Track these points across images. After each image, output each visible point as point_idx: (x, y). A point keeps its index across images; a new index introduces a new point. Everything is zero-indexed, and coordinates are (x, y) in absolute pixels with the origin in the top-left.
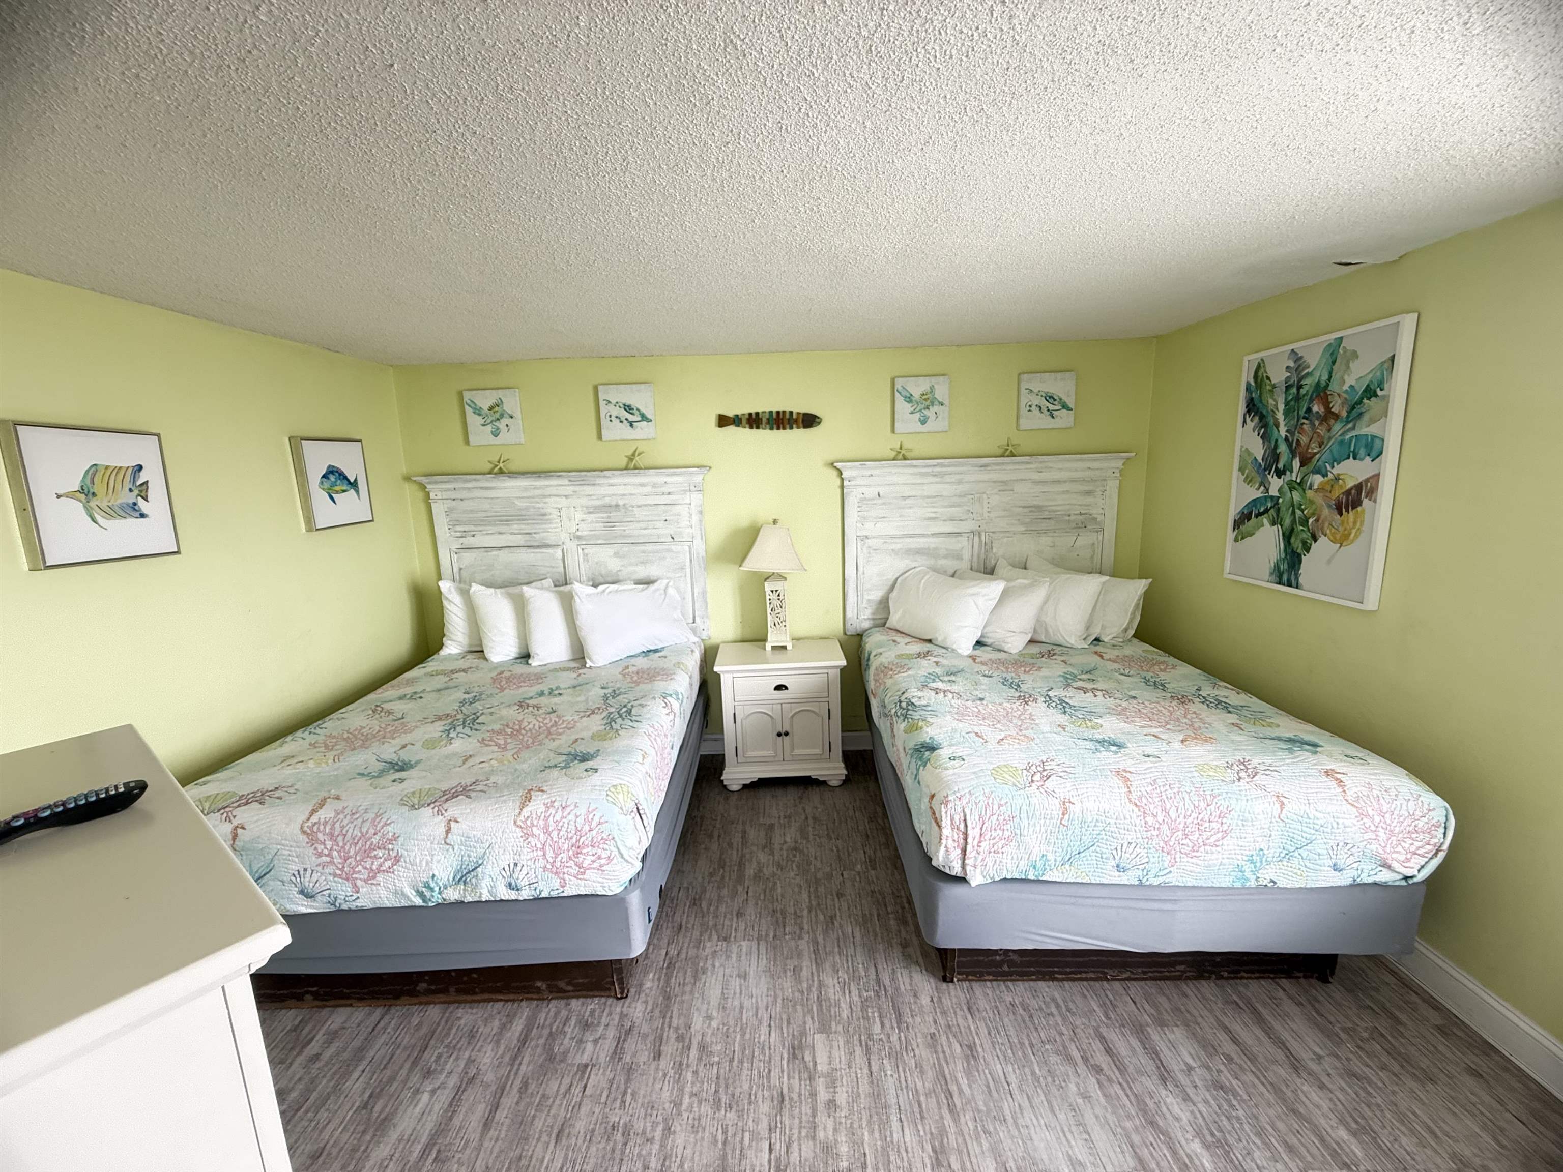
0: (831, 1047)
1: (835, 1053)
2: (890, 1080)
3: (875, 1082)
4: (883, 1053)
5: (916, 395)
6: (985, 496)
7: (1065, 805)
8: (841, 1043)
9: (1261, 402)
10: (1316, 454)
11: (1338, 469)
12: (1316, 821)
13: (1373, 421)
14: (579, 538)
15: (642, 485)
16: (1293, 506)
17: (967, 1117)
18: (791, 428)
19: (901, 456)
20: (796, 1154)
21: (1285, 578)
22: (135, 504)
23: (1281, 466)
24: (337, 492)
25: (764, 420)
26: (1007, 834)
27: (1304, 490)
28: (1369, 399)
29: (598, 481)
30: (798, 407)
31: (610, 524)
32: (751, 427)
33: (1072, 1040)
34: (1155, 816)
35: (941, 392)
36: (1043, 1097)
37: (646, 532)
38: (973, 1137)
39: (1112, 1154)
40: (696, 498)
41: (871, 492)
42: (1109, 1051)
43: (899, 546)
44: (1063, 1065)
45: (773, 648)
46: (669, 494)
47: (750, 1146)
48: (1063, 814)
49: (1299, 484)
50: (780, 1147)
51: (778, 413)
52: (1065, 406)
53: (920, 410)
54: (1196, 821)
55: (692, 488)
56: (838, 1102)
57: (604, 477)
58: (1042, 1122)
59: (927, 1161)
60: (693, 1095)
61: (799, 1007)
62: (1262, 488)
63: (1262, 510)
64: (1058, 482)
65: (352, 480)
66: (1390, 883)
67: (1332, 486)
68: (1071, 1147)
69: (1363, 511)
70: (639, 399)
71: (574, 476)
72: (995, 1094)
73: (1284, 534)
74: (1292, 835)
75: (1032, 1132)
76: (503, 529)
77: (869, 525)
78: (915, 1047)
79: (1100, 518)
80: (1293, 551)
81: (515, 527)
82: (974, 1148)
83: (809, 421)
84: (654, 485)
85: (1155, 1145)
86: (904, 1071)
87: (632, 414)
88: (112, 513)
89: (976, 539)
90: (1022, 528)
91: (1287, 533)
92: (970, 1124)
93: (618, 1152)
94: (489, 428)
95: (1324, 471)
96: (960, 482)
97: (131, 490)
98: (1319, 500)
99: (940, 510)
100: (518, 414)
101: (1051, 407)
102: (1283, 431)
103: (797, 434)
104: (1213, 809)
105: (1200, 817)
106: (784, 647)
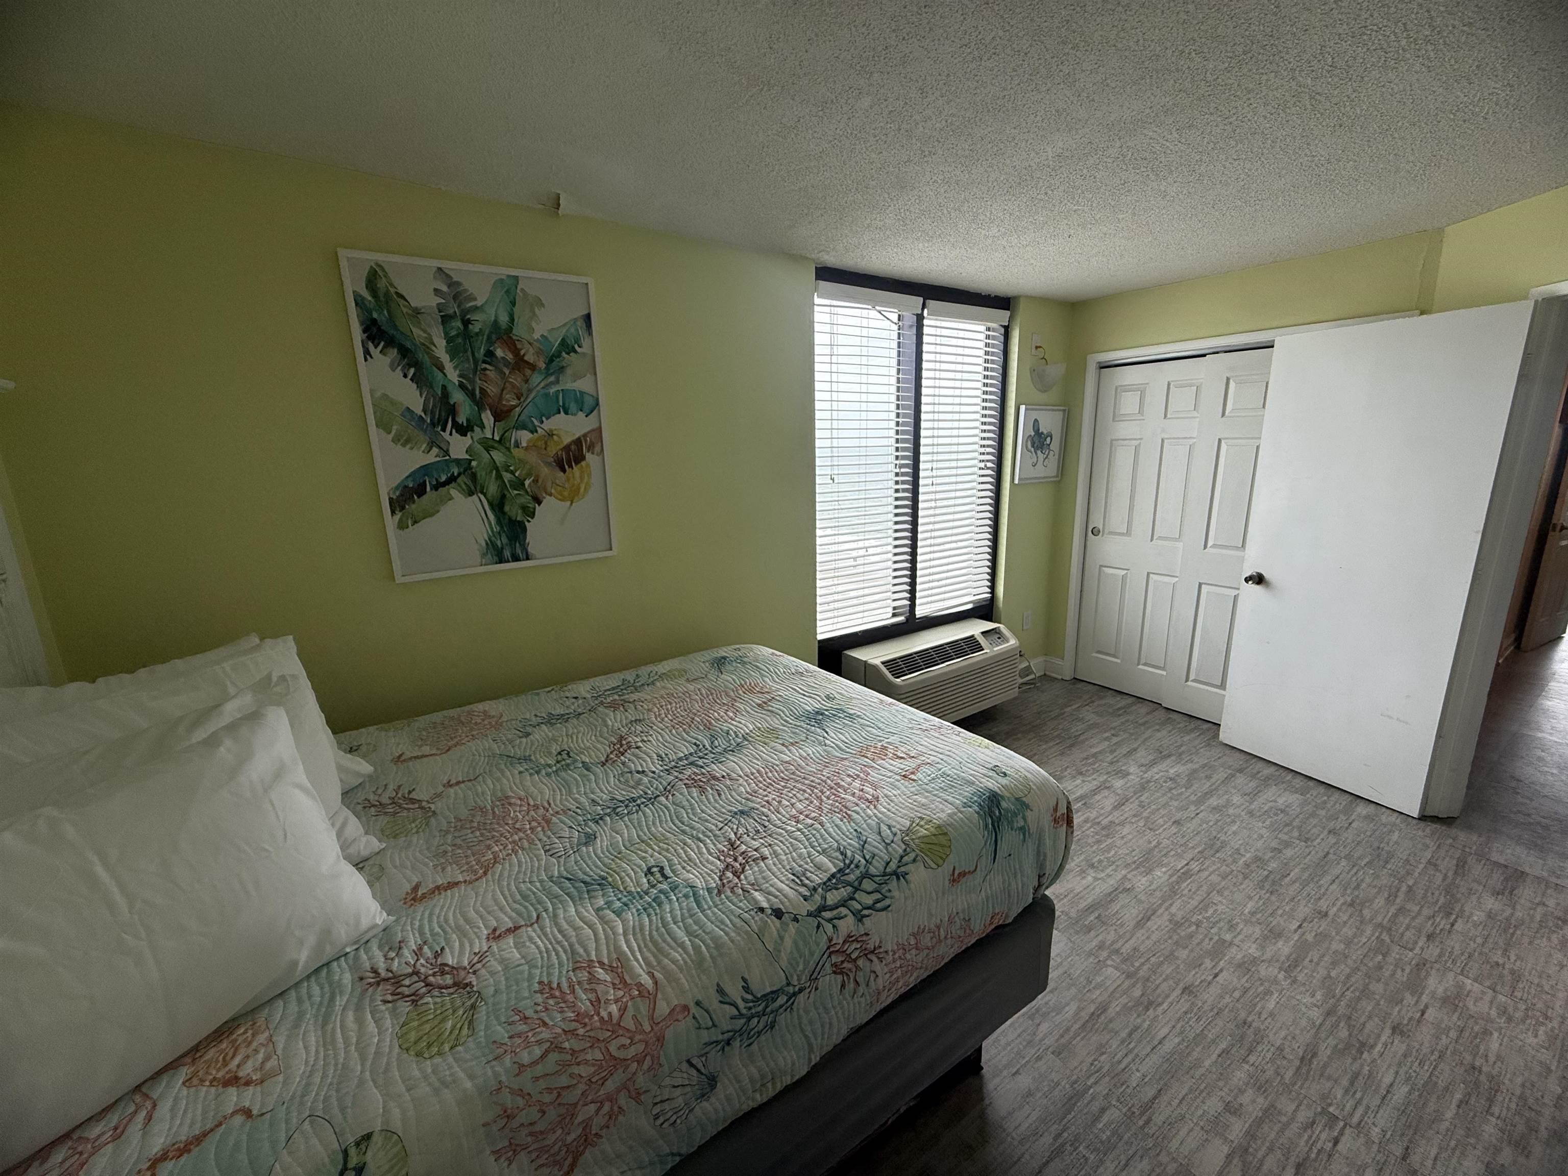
3: (1162, 1082)
4: (1128, 1091)
9: (395, 327)
10: (515, 407)
11: (548, 424)
13: (576, 377)
16: (497, 469)
21: (507, 553)
23: (462, 419)
27: (508, 449)
28: (568, 353)
49: (500, 442)
62: (435, 450)
63: (443, 478)
67: (546, 443)
69: (588, 466)
73: (491, 504)
80: (510, 519)
91: (496, 502)
95: (530, 426)
98: (533, 458)
102: (453, 376)
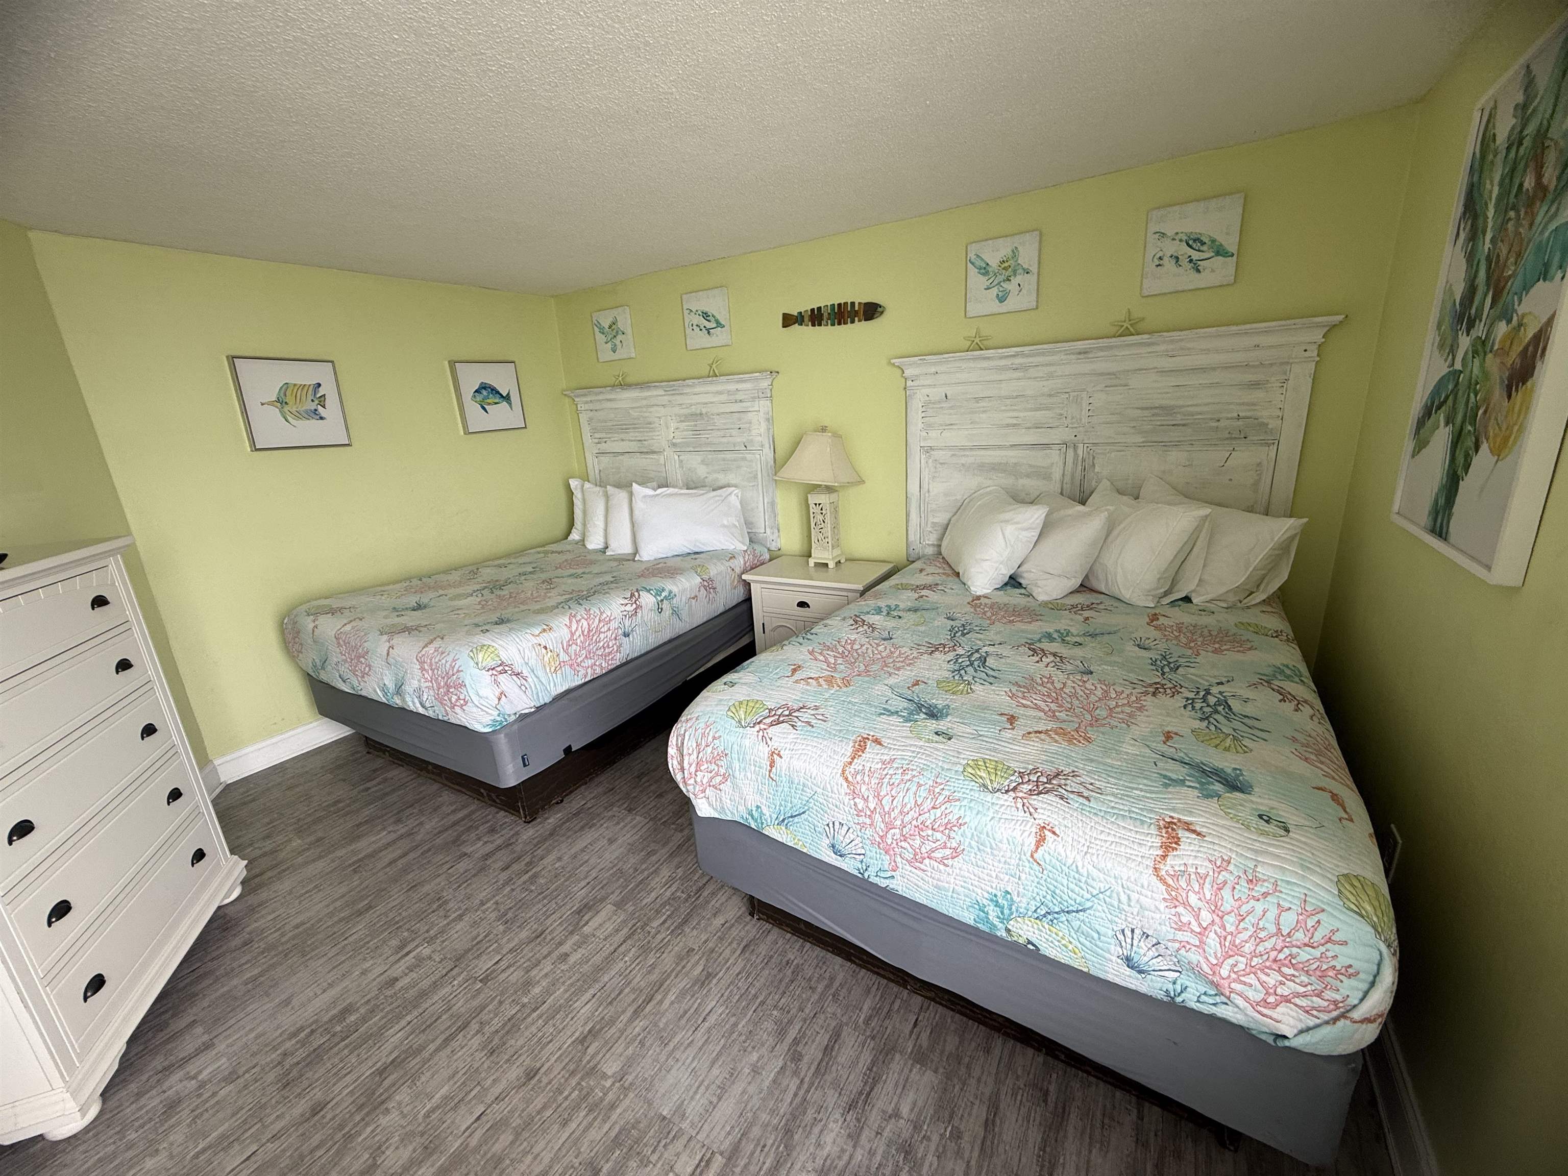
0: (609, 919)
1: (607, 925)
2: (621, 964)
3: (609, 959)
4: (639, 943)
5: (994, 263)
6: (1084, 395)
7: (774, 754)
8: (619, 920)
9: (1479, 188)
10: (1509, 278)
11: (1525, 304)
12: (1090, 881)
14: (674, 445)
15: (720, 393)
16: (1470, 386)
17: (641, 1024)
18: (853, 322)
19: (978, 345)
20: (506, 975)
21: (1439, 522)
22: (316, 410)
23: (1473, 310)
24: (489, 404)
25: (826, 315)
26: (722, 771)
27: (1485, 355)
29: (687, 390)
30: (860, 296)
31: (696, 431)
32: (813, 325)
33: (805, 1020)
34: (866, 800)
35: (1028, 256)
36: (718, 1048)
37: (724, 440)
38: (628, 1040)
39: (717, 1129)
40: (764, 405)
41: (937, 393)
42: (828, 1050)
43: (971, 460)
44: (769, 1035)
45: (817, 564)
46: (741, 401)
47: (489, 953)
48: (771, 766)
49: (1483, 343)
50: (503, 965)
51: (839, 305)
52: (1220, 251)
53: (999, 283)
54: (914, 823)
55: (761, 395)
56: (569, 959)
57: (688, 386)
58: (694, 1065)
59: (577, 1034)
60: (497, 903)
61: (622, 880)
62: (1450, 357)
63: (1443, 398)
64: (1203, 370)
65: (504, 395)
66: (1254, 1032)
67: (1513, 341)
68: (692, 1098)
69: (1532, 387)
70: (715, 304)
71: (667, 386)
72: (683, 1022)
73: (1452, 441)
74: (1052, 888)
75: (676, 1067)
76: (622, 436)
77: (933, 434)
78: (667, 951)
79: (1272, 424)
80: (1454, 471)
81: (632, 435)
82: (619, 1048)
83: (871, 311)
84: (729, 392)
85: (766, 1149)
86: (638, 964)
87: (709, 321)
88: (299, 416)
89: (1071, 453)
90: (1139, 439)
91: (1455, 439)
92: (637, 1029)
93: (425, 914)
94: (609, 345)
95: (1510, 312)
96: (1050, 376)
97: (313, 401)
98: (1495, 370)
99: (1021, 414)
100: (629, 331)
101: (1196, 255)
102: (1488, 242)
103: (859, 329)
104: (938, 815)
105: (921, 818)
106: (827, 565)
